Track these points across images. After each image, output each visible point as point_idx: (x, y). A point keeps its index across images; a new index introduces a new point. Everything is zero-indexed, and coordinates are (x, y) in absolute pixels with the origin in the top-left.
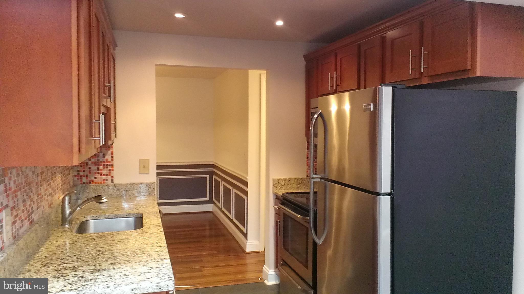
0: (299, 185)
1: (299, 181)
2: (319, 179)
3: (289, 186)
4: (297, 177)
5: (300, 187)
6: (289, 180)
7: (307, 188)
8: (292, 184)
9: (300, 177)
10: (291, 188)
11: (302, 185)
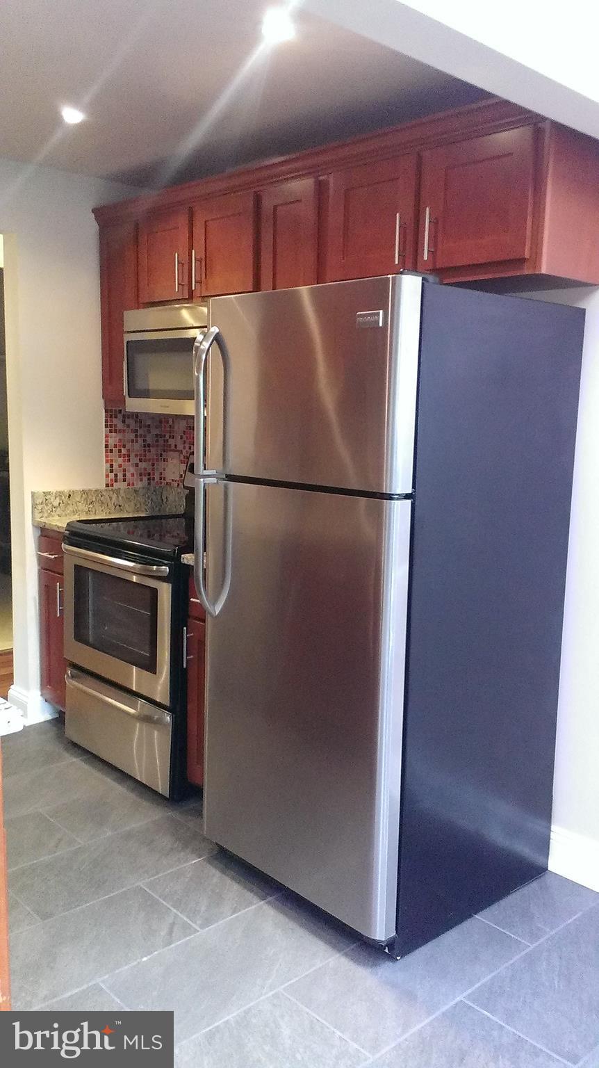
0: (91, 506)
1: (90, 497)
2: (214, 480)
3: (71, 508)
4: (85, 488)
5: (94, 510)
6: (70, 495)
7: (108, 511)
8: (76, 503)
9: (93, 487)
10: (74, 512)
11: (96, 505)
